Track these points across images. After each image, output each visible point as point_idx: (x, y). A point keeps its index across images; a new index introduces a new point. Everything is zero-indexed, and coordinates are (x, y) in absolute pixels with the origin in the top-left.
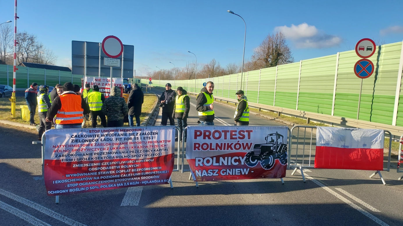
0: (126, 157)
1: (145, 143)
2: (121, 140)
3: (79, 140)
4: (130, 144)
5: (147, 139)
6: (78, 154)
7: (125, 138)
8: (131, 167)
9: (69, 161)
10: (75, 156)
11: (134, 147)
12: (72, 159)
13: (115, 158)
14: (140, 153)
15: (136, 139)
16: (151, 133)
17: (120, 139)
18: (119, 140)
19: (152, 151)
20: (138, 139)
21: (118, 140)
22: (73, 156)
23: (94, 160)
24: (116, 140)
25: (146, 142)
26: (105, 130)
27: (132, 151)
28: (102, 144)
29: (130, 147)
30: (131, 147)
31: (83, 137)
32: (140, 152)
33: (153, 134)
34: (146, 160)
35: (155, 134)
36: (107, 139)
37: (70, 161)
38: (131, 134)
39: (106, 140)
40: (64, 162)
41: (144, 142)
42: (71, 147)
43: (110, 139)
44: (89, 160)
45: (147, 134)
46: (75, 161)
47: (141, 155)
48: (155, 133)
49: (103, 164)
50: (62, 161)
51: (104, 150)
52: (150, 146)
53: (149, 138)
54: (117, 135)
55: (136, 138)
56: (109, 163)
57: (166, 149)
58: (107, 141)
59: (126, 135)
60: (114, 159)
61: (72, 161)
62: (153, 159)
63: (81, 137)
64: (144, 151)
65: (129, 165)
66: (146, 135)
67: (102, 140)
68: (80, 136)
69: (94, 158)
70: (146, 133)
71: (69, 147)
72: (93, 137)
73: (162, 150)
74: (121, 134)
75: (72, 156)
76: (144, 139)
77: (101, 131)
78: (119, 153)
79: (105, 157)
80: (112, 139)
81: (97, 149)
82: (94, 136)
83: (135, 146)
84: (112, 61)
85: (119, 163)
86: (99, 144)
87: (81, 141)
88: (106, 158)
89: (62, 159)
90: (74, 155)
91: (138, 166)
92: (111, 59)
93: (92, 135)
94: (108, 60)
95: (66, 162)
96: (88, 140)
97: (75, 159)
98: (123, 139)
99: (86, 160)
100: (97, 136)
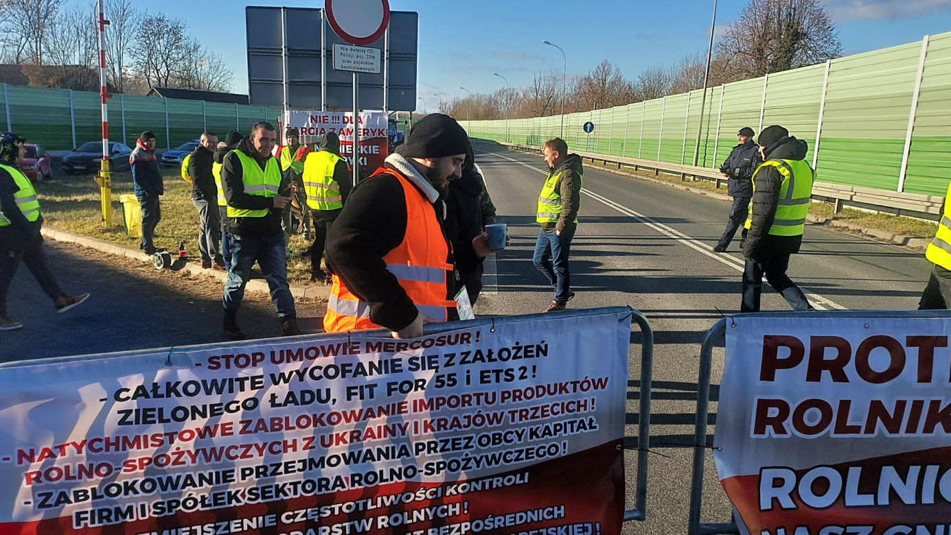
0: (400, 478)
1: (490, 400)
2: (371, 396)
3: (156, 413)
4: (415, 410)
5: (498, 380)
6: (160, 479)
7: (389, 385)
8: (422, 518)
9: (112, 517)
10: (141, 494)
11: (435, 425)
12: (130, 509)
13: (348, 487)
14: (467, 451)
15: (443, 383)
16: (513, 352)
17: (366, 391)
18: (362, 397)
19: (520, 436)
20: (455, 382)
21: (355, 398)
22: (136, 492)
23: (244, 501)
24: (349, 399)
25: (494, 394)
26: (289, 352)
27: (425, 442)
28: (280, 420)
29: (416, 423)
30: (421, 427)
31: (178, 395)
32: (466, 447)
33: (526, 352)
34: (495, 479)
35: (535, 353)
36: (303, 393)
37: (121, 520)
38: (420, 362)
39: (299, 400)
40: (90, 526)
41: (482, 398)
42: (117, 449)
43: (319, 391)
44: (216, 504)
45: (495, 356)
46: (143, 514)
47: (469, 460)
48: (534, 349)
49: (288, 517)
50: (79, 520)
51: (290, 450)
52: (513, 413)
53: (507, 373)
54: (353, 368)
55: (445, 379)
56: (319, 512)
57: (587, 423)
58: (304, 403)
59: (393, 366)
60: (341, 490)
61: (128, 519)
62: (527, 474)
63: (169, 396)
64: (484, 441)
65: (415, 513)
66: (491, 360)
67: (277, 401)
68: (162, 390)
69: (243, 495)
70: (490, 352)
71: (107, 450)
72: (231, 390)
73: (569, 426)
74: (371, 364)
75: (126, 493)
76: (482, 382)
77: (268, 357)
78: (364, 461)
79: (295, 484)
80: (328, 391)
81: (254, 451)
82: (236, 384)
83: (439, 421)
84: (355, 53)
85: (365, 505)
86: (261, 421)
87: (167, 415)
88: (299, 486)
89: (78, 514)
90: (137, 486)
91: (457, 509)
92: (354, 47)
93: (224, 381)
94: (344, 52)
95: (97, 524)
96: (204, 407)
97: (143, 507)
98: (381, 390)
99: (203, 506)
100: (248, 383)
